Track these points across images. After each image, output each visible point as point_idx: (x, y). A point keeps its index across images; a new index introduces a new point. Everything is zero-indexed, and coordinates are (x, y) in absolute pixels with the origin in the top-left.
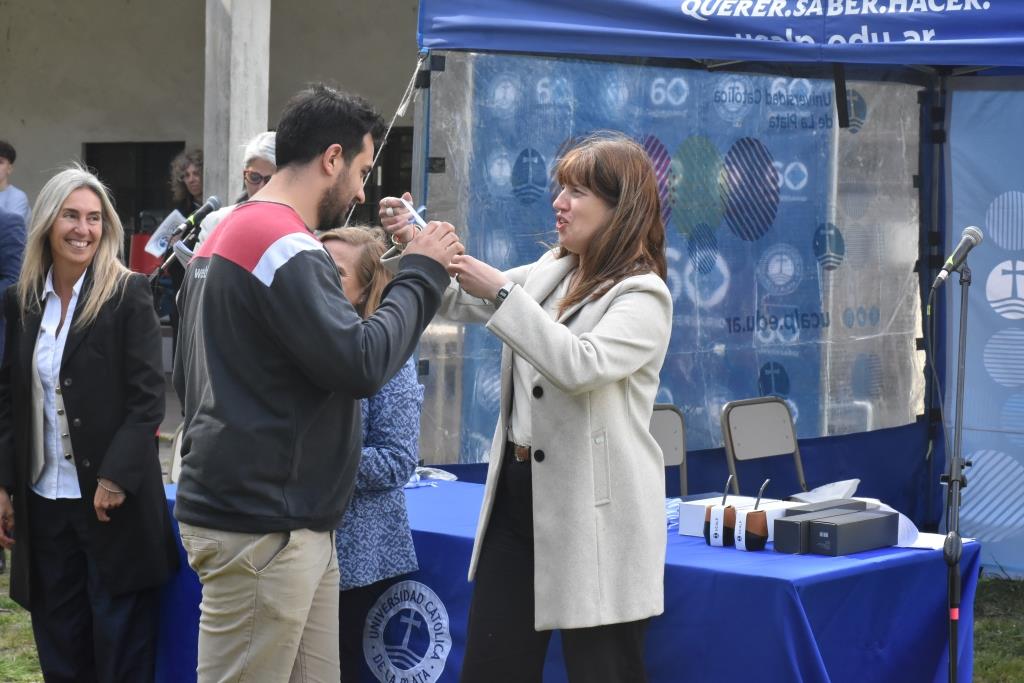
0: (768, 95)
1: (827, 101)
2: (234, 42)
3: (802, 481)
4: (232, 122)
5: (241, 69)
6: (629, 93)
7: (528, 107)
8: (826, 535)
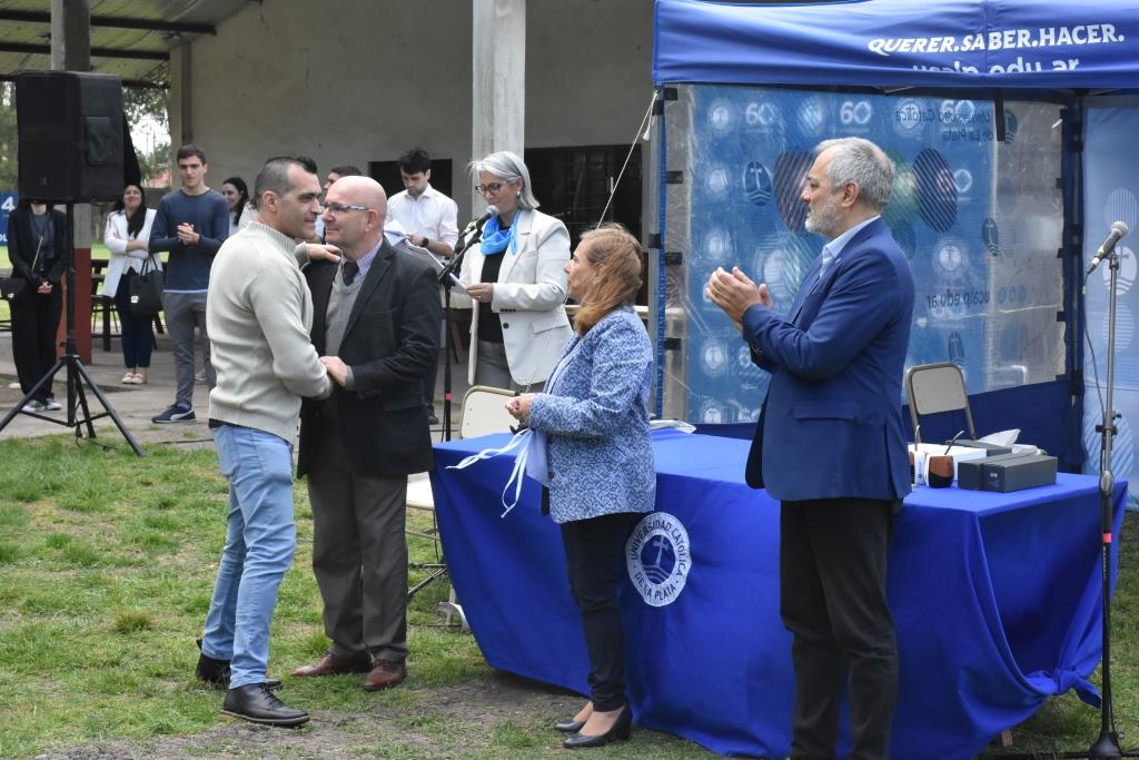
0: (939, 114)
1: (988, 118)
2: (496, 78)
3: (972, 431)
5: (502, 100)
7: (740, 126)
8: (996, 475)
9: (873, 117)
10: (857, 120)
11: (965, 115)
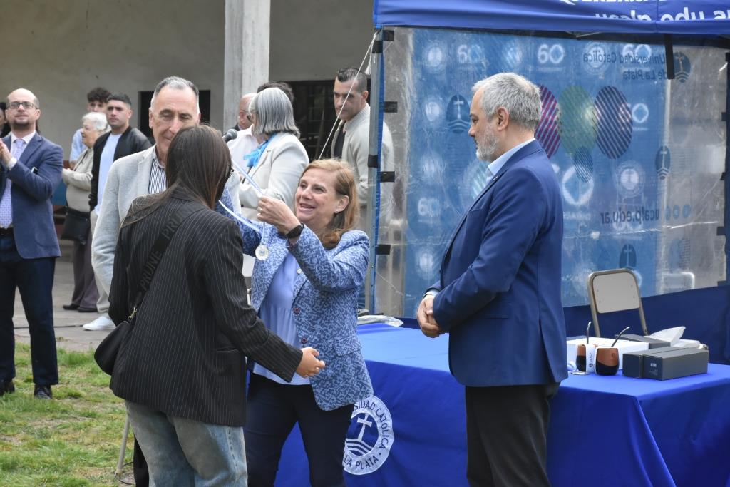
0: (621, 56)
1: (661, 60)
2: (245, 21)
3: (645, 328)
4: (244, 76)
5: (250, 39)
6: (523, 55)
7: (452, 65)
8: (655, 365)
9: (564, 58)
10: (552, 60)
11: (643, 57)
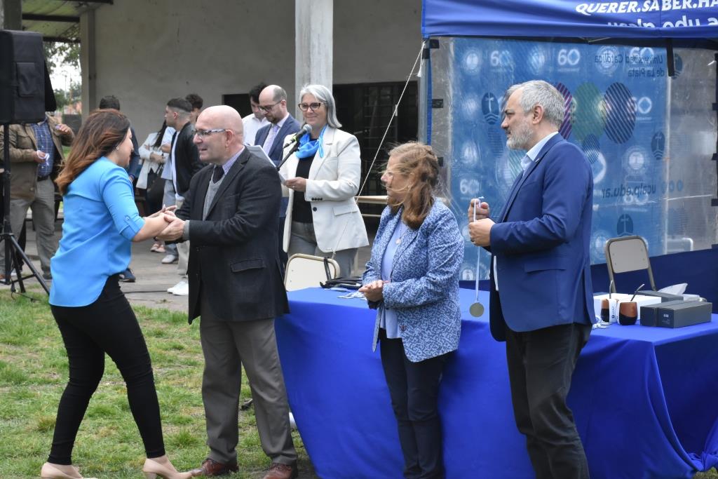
0: (627, 57)
1: (661, 60)
2: (312, 34)
3: (653, 285)
5: (316, 49)
6: (545, 58)
7: (486, 68)
8: (667, 316)
9: (580, 61)
10: (570, 62)
11: (646, 58)
